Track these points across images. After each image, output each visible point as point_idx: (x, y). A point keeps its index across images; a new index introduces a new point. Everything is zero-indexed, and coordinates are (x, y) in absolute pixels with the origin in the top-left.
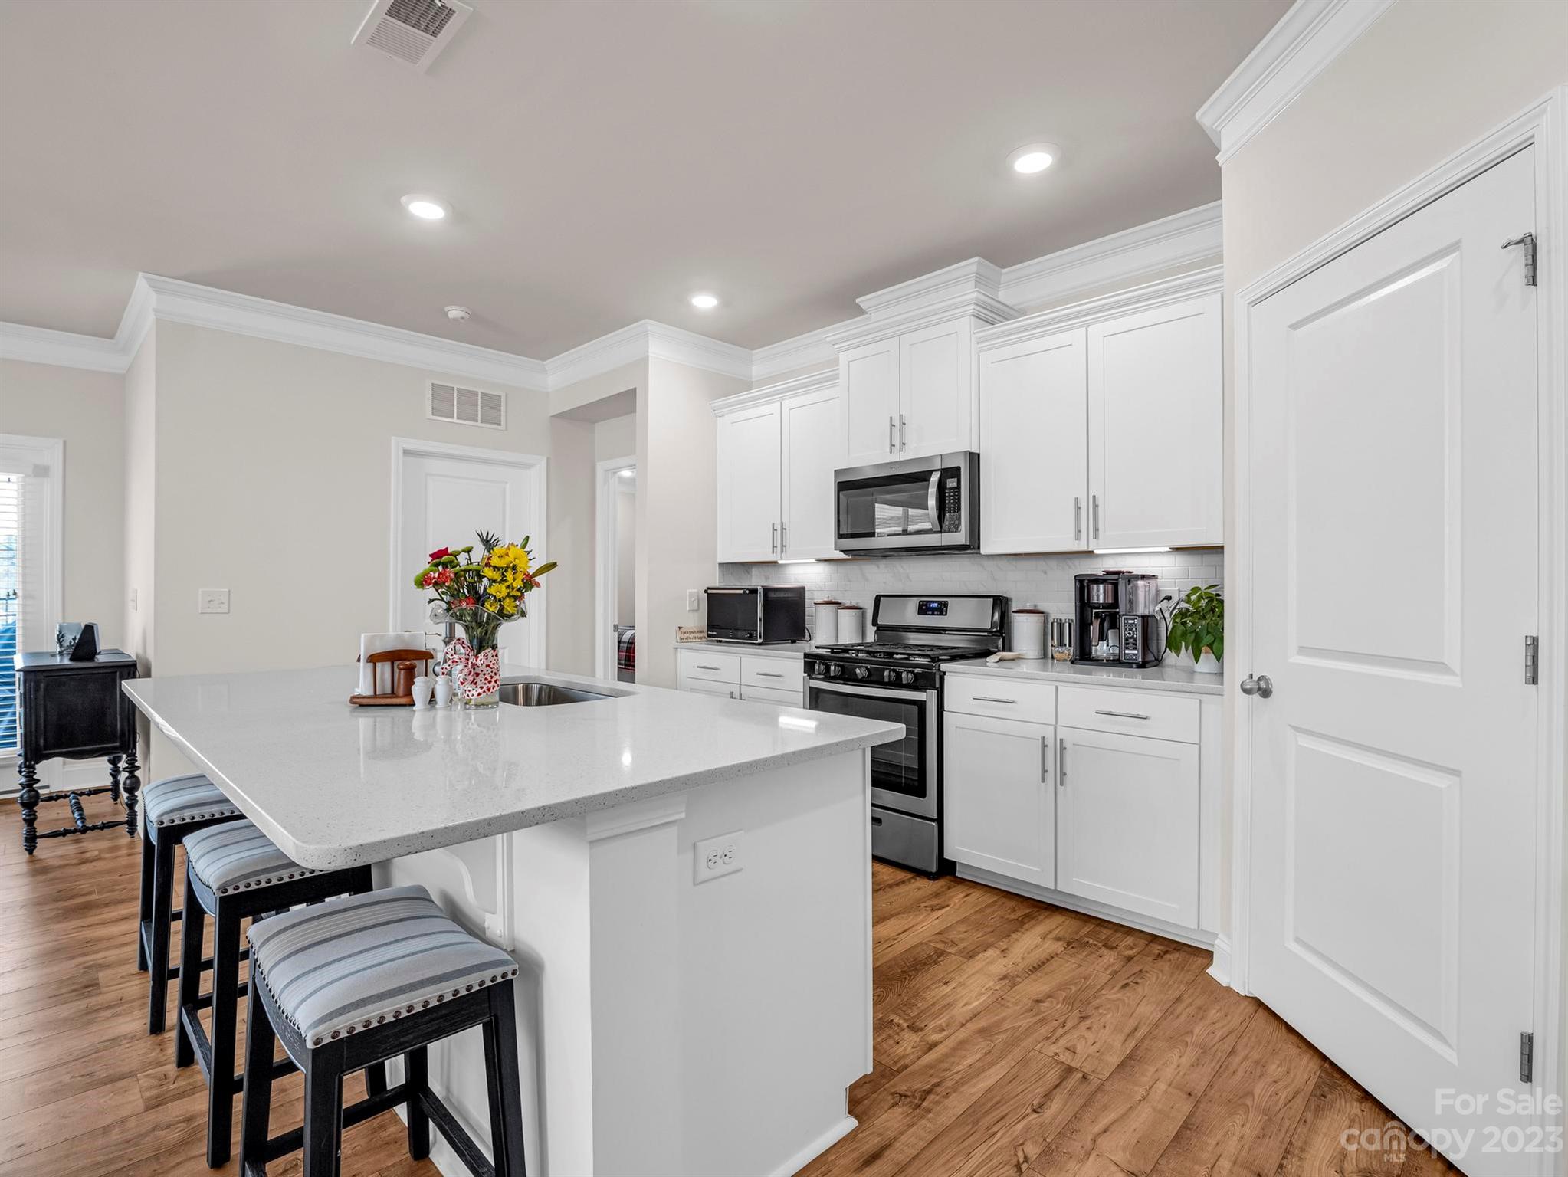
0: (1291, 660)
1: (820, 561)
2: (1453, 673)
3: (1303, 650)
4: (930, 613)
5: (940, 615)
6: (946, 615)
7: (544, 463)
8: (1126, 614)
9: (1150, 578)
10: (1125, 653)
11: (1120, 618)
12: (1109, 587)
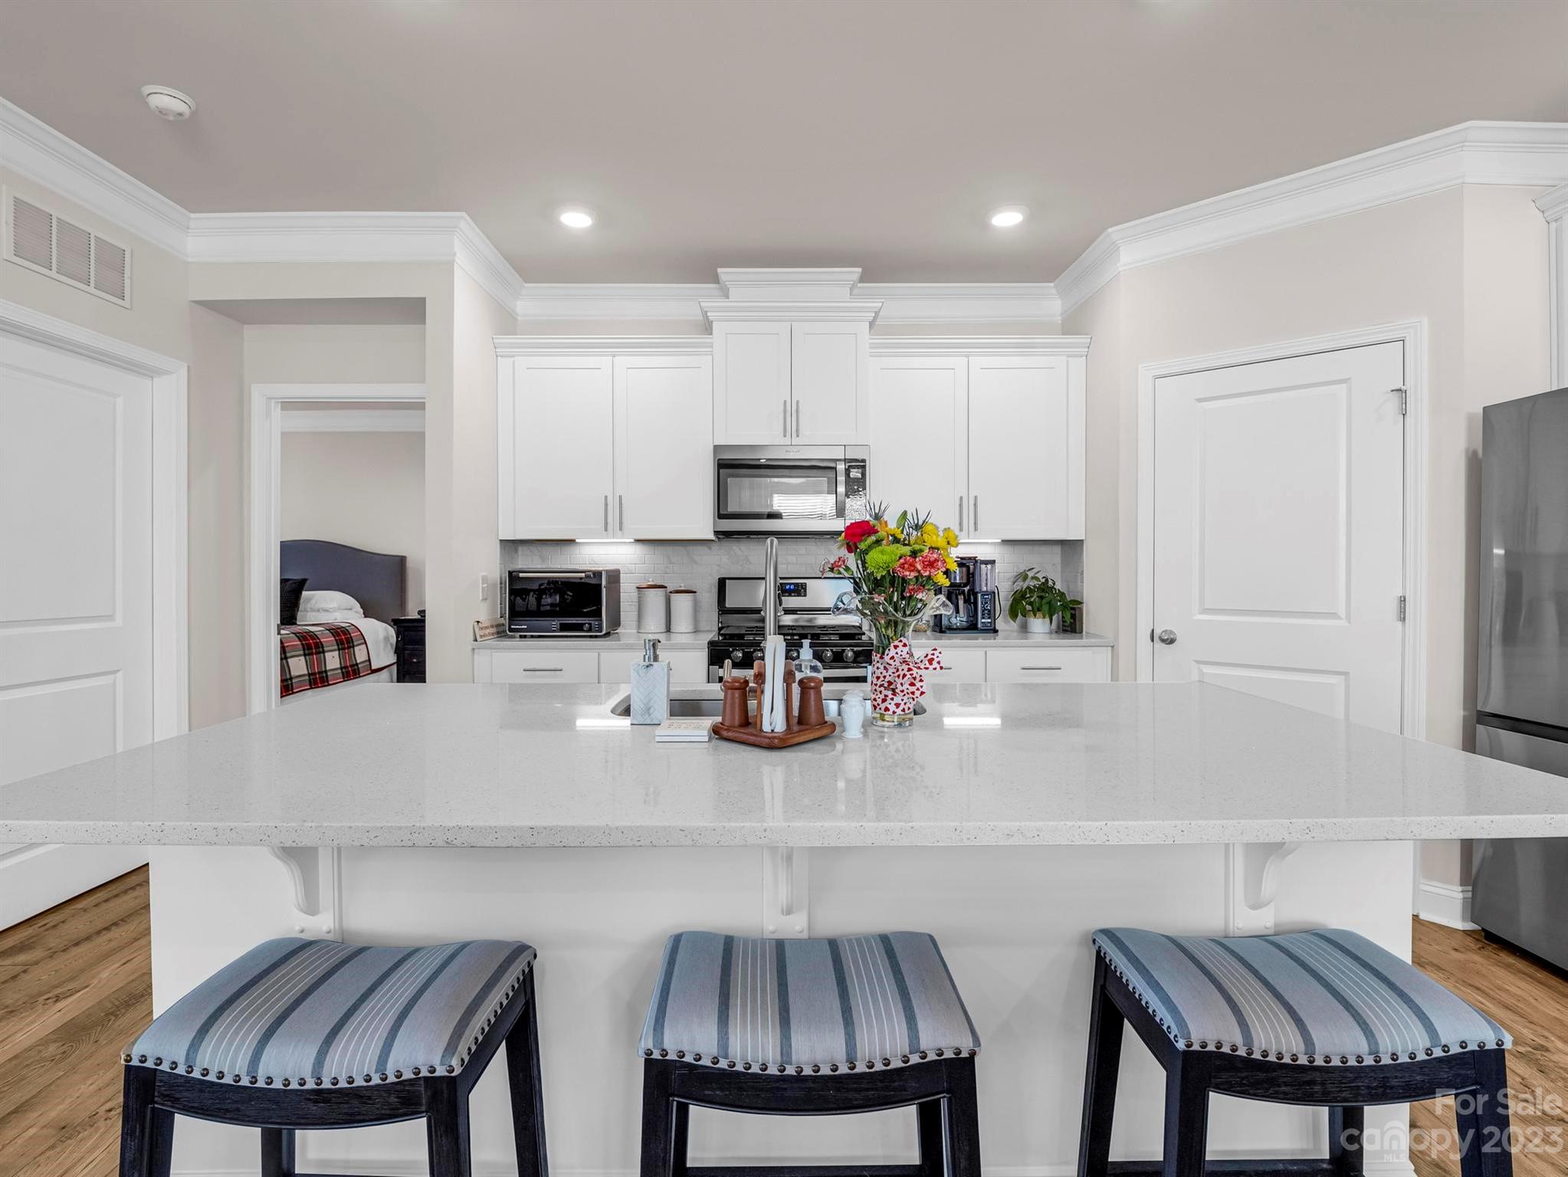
0: (1195, 618)
1: (638, 541)
2: (1340, 618)
3: (1206, 611)
4: (787, 594)
5: (798, 596)
6: (805, 596)
7: (184, 372)
8: (981, 591)
9: (993, 562)
10: (982, 621)
11: (975, 594)
12: (964, 569)
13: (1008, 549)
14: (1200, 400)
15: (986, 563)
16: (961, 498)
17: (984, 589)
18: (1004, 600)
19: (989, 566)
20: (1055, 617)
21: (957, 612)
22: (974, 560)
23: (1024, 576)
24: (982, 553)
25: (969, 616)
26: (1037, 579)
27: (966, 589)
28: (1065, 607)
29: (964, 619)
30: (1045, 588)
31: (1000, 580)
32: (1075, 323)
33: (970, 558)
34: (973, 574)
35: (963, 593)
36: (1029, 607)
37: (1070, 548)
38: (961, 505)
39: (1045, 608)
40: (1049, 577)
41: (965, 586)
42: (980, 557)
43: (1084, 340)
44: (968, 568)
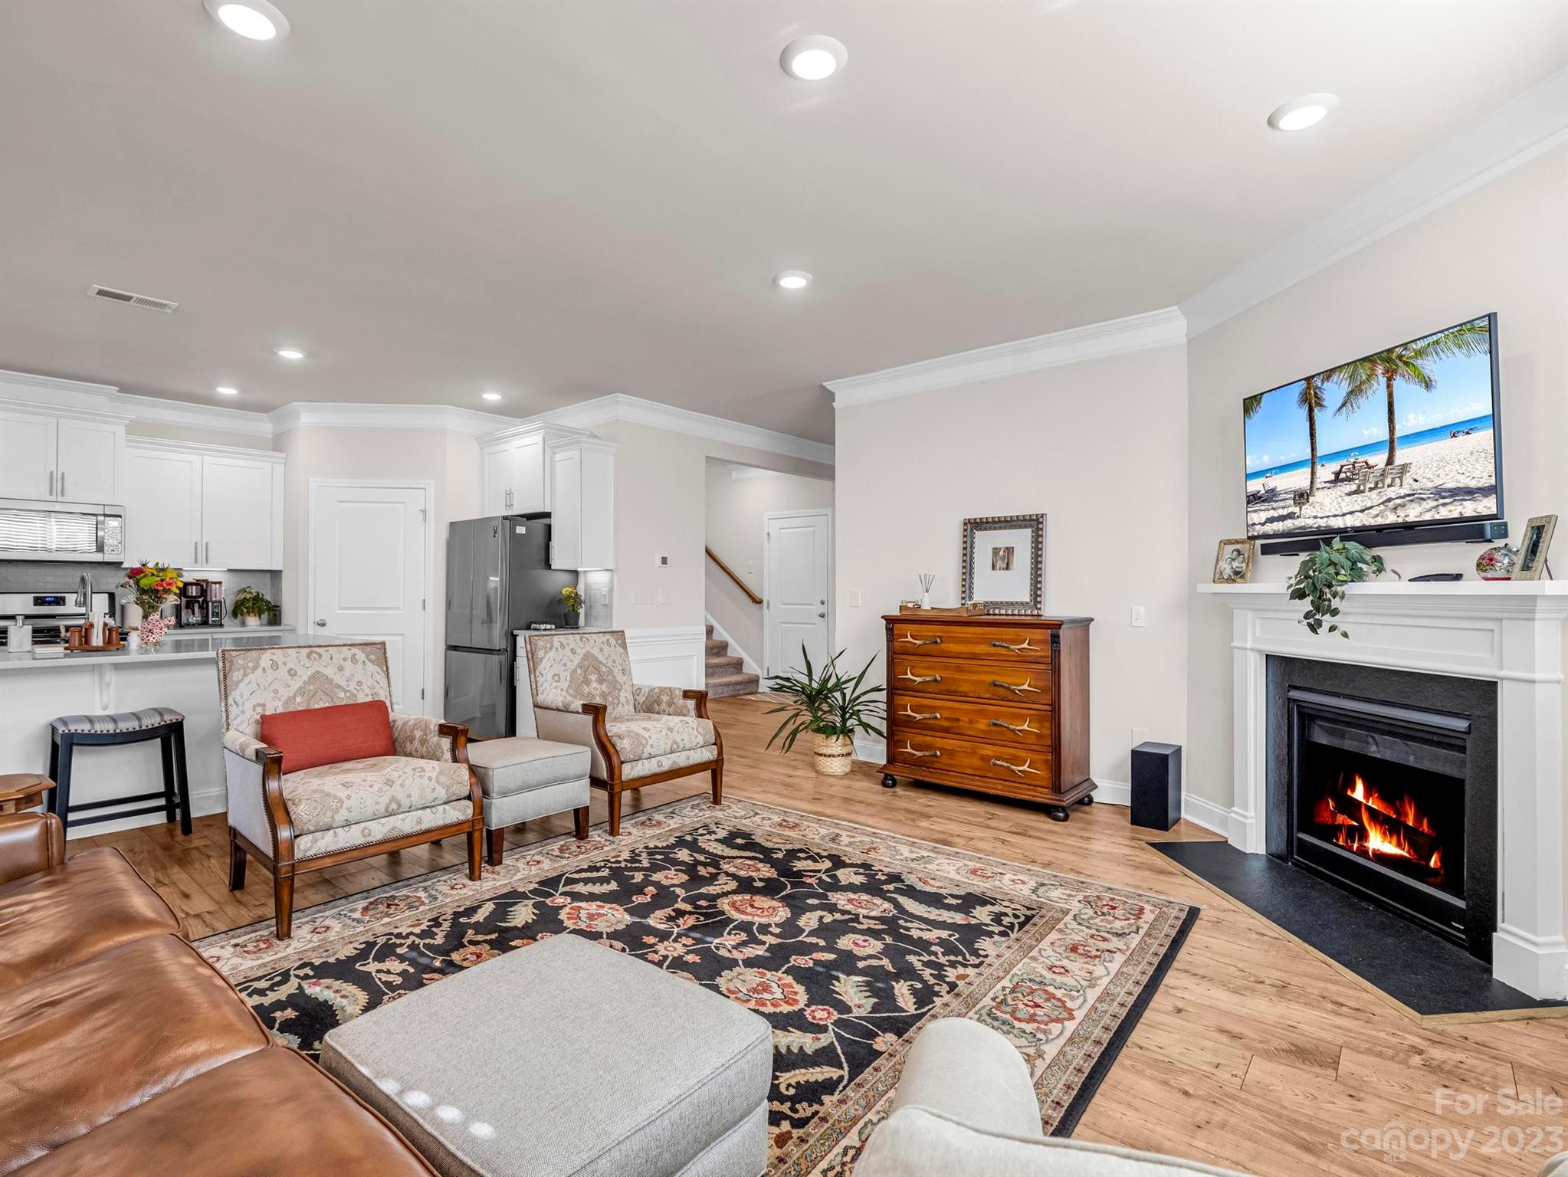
4: (47, 604)
5: (57, 605)
6: (64, 605)
8: (211, 600)
9: (220, 583)
10: (211, 619)
11: (207, 603)
12: (199, 587)
13: (230, 574)
14: (339, 502)
15: (215, 583)
16: (196, 543)
17: (214, 599)
18: (229, 605)
19: (218, 585)
20: (263, 616)
21: (193, 614)
22: (207, 582)
23: (244, 591)
24: (212, 577)
25: (202, 617)
26: (251, 593)
27: (201, 600)
28: (269, 609)
29: (199, 619)
30: (257, 598)
31: (225, 593)
32: (278, 443)
33: (204, 581)
34: (206, 591)
35: (198, 602)
36: (245, 610)
37: (275, 575)
38: (196, 548)
39: (256, 610)
40: (261, 591)
41: (200, 597)
42: (210, 580)
43: (284, 455)
44: (202, 586)
